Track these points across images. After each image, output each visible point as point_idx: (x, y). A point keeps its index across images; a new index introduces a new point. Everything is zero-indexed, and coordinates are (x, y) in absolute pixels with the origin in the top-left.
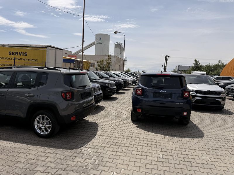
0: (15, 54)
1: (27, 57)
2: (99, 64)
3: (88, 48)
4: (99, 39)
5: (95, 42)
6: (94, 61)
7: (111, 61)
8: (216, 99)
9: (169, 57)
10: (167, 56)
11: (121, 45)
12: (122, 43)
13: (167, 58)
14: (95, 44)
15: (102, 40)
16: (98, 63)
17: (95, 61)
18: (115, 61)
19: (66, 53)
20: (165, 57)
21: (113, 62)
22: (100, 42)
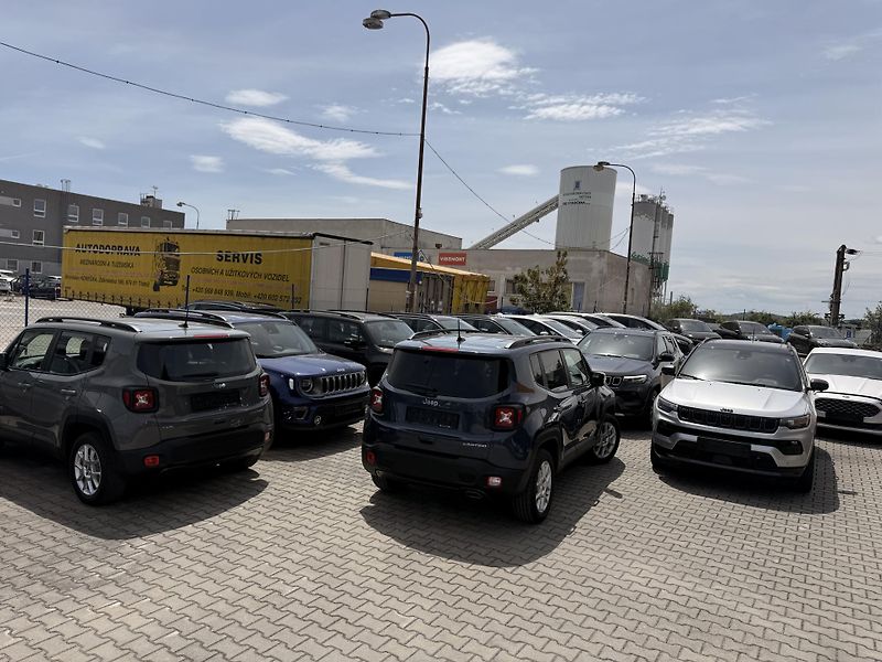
0: (231, 259)
1: (261, 268)
2: (523, 283)
3: (533, 221)
4: (571, 188)
5: (557, 199)
8: (754, 447)
9: (852, 252)
10: (844, 247)
11: (659, 206)
12: (662, 198)
14: (557, 205)
15: (583, 188)
18: (601, 272)
19: (438, 246)
21: (595, 274)
22: (577, 197)
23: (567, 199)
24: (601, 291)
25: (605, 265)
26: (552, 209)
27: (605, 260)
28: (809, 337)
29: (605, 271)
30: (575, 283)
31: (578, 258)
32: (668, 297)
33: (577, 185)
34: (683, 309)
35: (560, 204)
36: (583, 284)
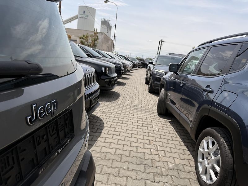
2: (83, 40)
3: (69, 22)
4: (82, 13)
5: (77, 16)
6: (75, 36)
9: (163, 41)
11: (108, 23)
12: (110, 21)
13: (161, 43)
14: (77, 18)
15: (86, 13)
16: (81, 39)
17: (77, 38)
18: (102, 40)
22: (84, 16)
23: (81, 16)
24: (102, 45)
26: (76, 19)
33: (84, 12)
35: (78, 17)
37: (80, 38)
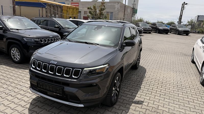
7: (104, 6)
9: (186, 4)
10: (184, 2)
13: (184, 6)
18: (118, 9)
20: (183, 4)
21: (116, 9)
24: (118, 14)
25: (119, 7)
27: (119, 5)
28: (176, 28)
29: (119, 8)
30: (111, 12)
31: (111, 4)
32: (137, 18)
34: (141, 20)
36: (113, 12)
37: (88, 8)
